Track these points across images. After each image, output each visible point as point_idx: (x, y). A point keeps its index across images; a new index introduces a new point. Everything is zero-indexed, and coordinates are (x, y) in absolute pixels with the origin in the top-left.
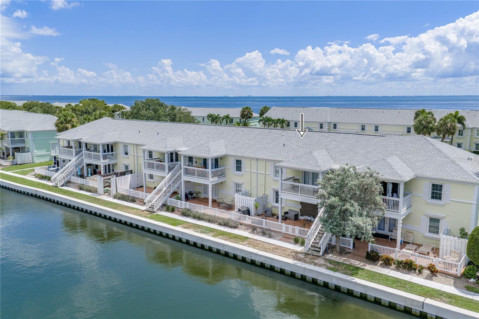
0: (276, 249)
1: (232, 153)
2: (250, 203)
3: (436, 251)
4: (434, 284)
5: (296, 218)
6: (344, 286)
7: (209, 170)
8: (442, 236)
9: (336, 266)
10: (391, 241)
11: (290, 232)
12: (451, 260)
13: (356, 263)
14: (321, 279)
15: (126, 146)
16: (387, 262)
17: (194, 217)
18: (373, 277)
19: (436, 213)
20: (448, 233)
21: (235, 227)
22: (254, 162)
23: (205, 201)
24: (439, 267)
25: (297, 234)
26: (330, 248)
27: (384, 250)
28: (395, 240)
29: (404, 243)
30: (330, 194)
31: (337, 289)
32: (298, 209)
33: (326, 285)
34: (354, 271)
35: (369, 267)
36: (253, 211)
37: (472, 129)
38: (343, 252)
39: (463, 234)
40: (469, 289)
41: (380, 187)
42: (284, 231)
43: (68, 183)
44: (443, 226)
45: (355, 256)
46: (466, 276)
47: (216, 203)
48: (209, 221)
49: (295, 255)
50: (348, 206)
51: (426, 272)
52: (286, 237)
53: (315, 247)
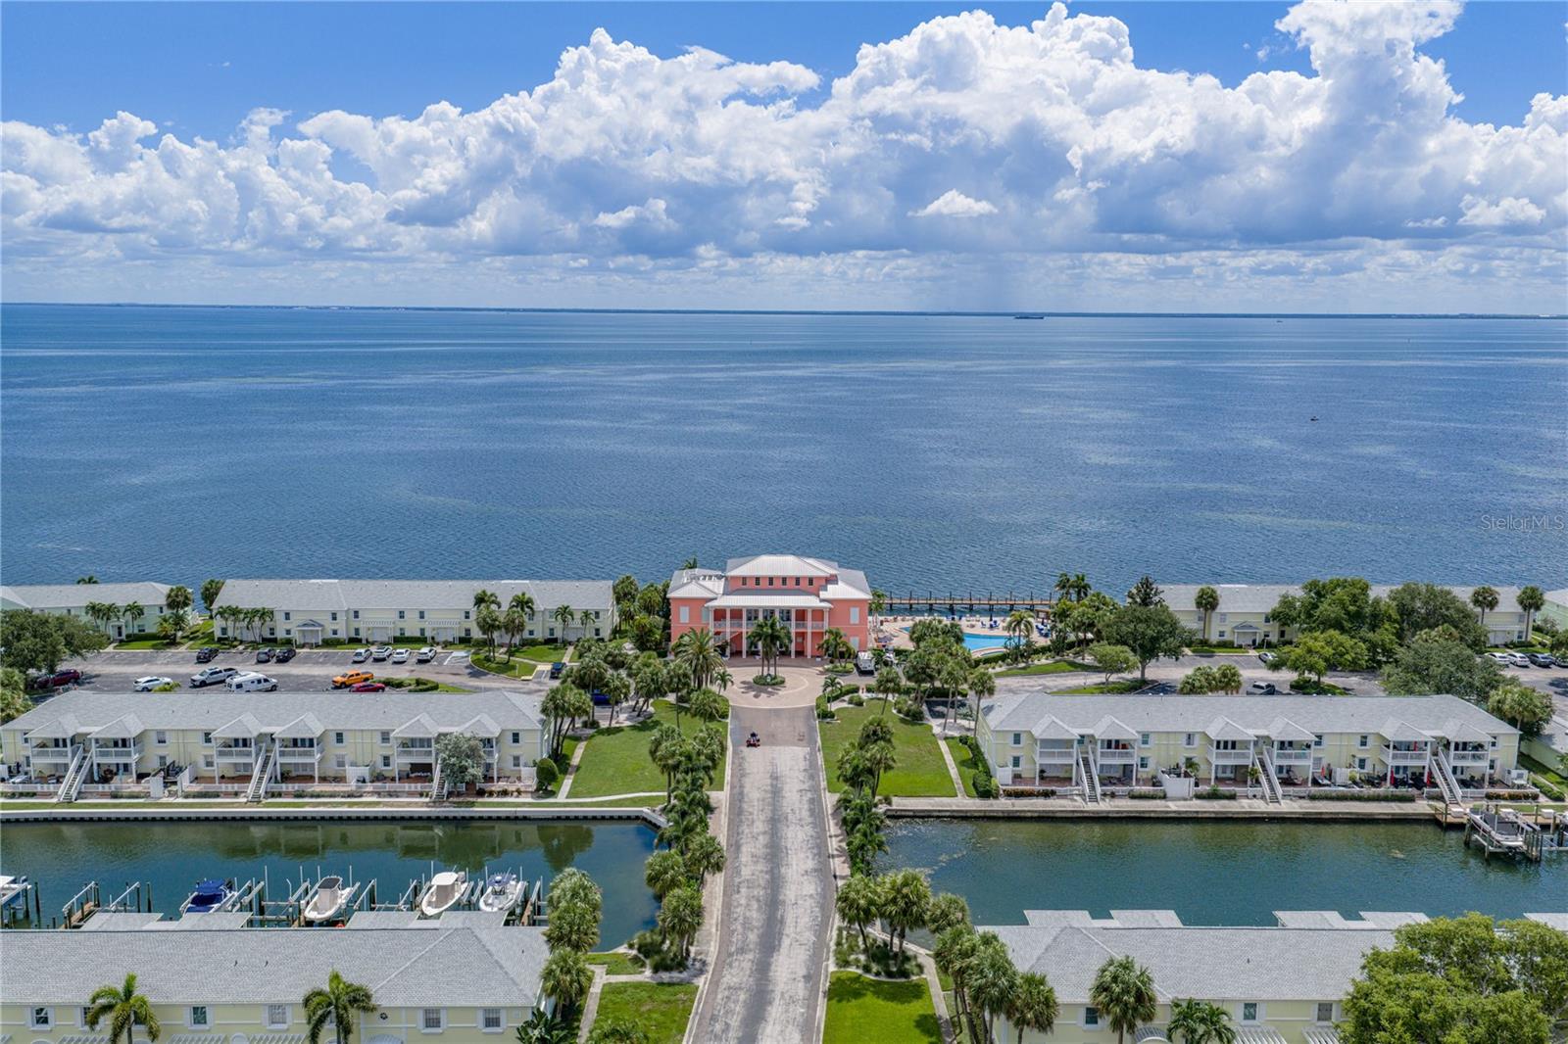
0: (409, 804)
1: (331, 728)
2: (365, 772)
3: (519, 779)
4: (521, 800)
5: (408, 777)
6: (467, 815)
7: (315, 749)
8: (522, 768)
9: (459, 804)
10: (491, 779)
11: (413, 789)
12: (529, 783)
13: (471, 800)
14: (451, 815)
15: (160, 732)
16: (491, 794)
17: (312, 796)
18: (484, 805)
19: (516, 753)
20: (526, 765)
21: (361, 796)
22: (359, 734)
23: (311, 778)
24: (522, 789)
25: (419, 789)
26: (450, 794)
27: (489, 787)
28: (492, 778)
29: (499, 778)
30: (449, 756)
31: (463, 818)
32: (408, 768)
33: (455, 818)
34: (472, 804)
35: (480, 800)
36: (367, 779)
37: (543, 612)
38: (459, 794)
39: (535, 764)
40: (540, 797)
41: (481, 745)
42: (407, 789)
43: (80, 795)
44: (522, 762)
45: (468, 795)
46: (537, 790)
47: (323, 779)
48: (331, 796)
49: (427, 805)
50: (464, 763)
51: (515, 794)
52: (410, 794)
53: (440, 796)
